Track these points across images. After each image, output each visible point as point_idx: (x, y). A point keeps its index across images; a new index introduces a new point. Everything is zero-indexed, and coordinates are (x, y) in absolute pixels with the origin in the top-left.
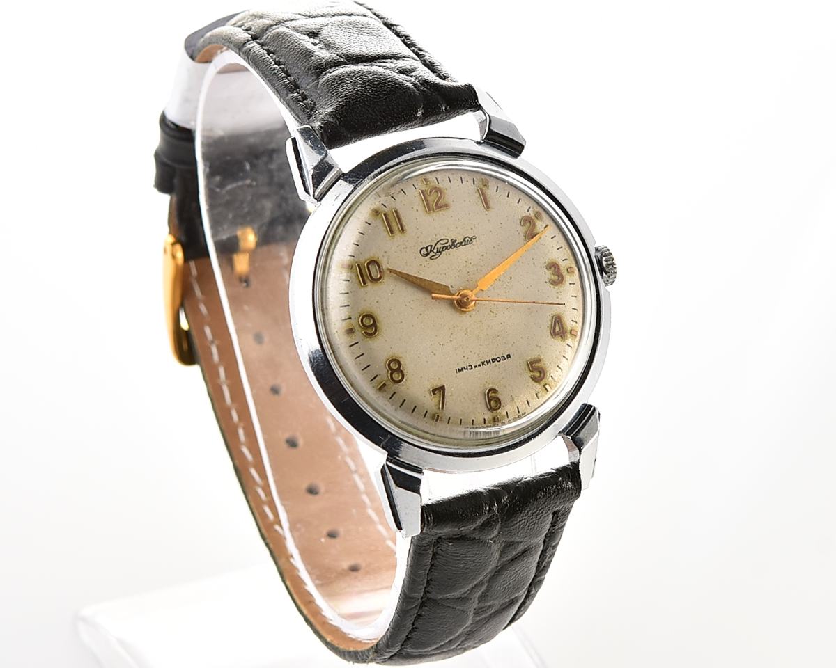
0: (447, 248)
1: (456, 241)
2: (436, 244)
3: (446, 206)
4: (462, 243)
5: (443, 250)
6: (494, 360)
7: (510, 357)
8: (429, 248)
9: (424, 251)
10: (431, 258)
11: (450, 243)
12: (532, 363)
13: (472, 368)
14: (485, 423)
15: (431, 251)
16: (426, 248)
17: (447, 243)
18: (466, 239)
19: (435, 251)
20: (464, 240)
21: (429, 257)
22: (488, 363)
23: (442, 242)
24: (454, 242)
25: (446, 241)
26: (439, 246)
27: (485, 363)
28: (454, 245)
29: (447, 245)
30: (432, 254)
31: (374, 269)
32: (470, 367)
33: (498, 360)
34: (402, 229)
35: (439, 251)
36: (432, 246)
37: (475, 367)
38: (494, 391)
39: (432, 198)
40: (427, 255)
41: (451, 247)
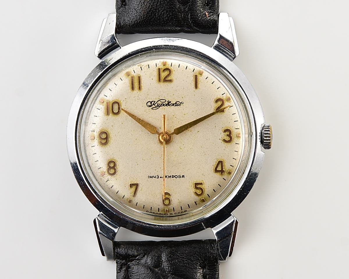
0: (164, 105)
1: (171, 102)
2: (158, 101)
3: (170, 81)
4: (174, 104)
5: (161, 106)
6: (173, 177)
7: (184, 177)
8: (153, 103)
9: (149, 104)
10: (152, 109)
11: (167, 103)
12: (196, 184)
13: (158, 178)
14: (159, 211)
15: (153, 104)
16: (151, 103)
17: (165, 102)
18: (177, 103)
19: (156, 105)
20: (176, 103)
21: (151, 107)
22: (169, 177)
23: (161, 101)
24: (169, 102)
25: (165, 101)
26: (159, 103)
27: (168, 177)
28: (169, 104)
29: (164, 103)
30: (154, 106)
31: (116, 107)
32: (157, 177)
33: (176, 177)
34: (140, 88)
35: (159, 106)
36: (155, 102)
37: (161, 177)
38: (169, 194)
39: (164, 75)
40: (150, 106)
41: (166, 105)
